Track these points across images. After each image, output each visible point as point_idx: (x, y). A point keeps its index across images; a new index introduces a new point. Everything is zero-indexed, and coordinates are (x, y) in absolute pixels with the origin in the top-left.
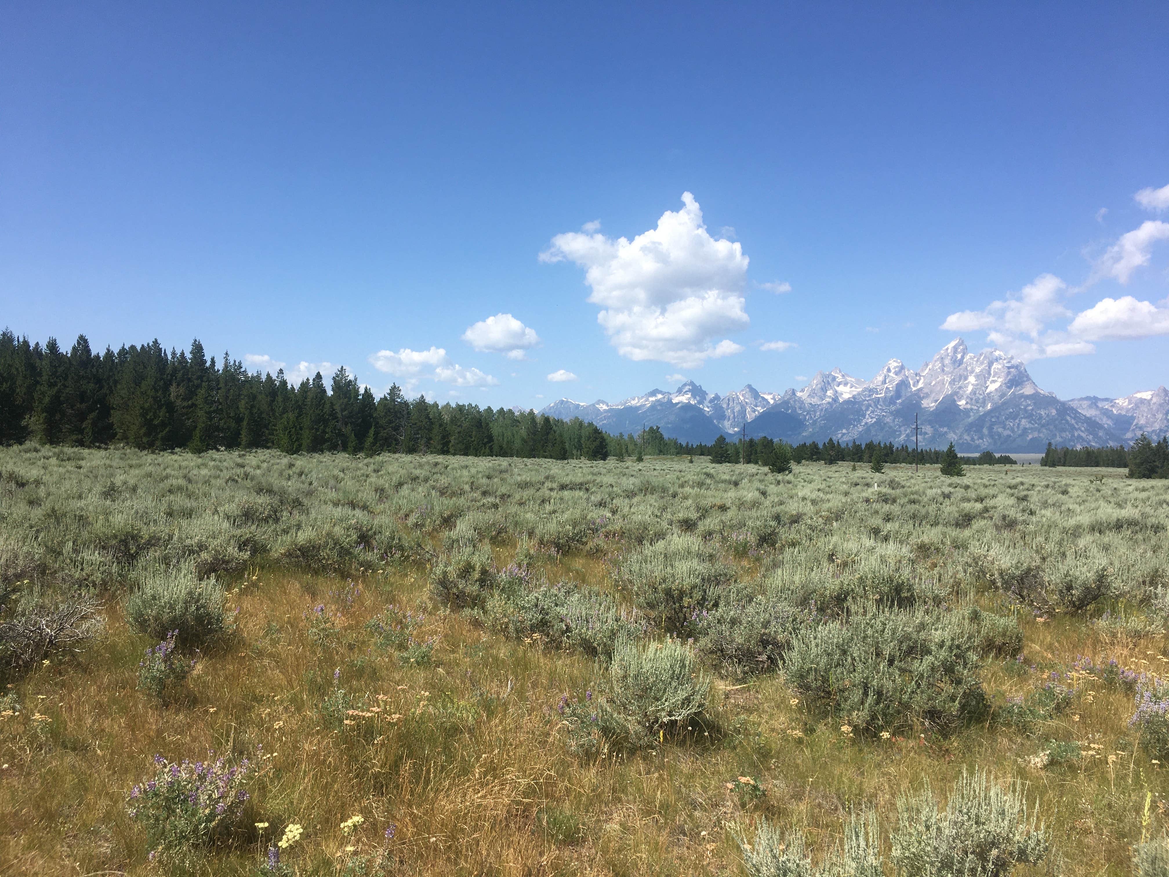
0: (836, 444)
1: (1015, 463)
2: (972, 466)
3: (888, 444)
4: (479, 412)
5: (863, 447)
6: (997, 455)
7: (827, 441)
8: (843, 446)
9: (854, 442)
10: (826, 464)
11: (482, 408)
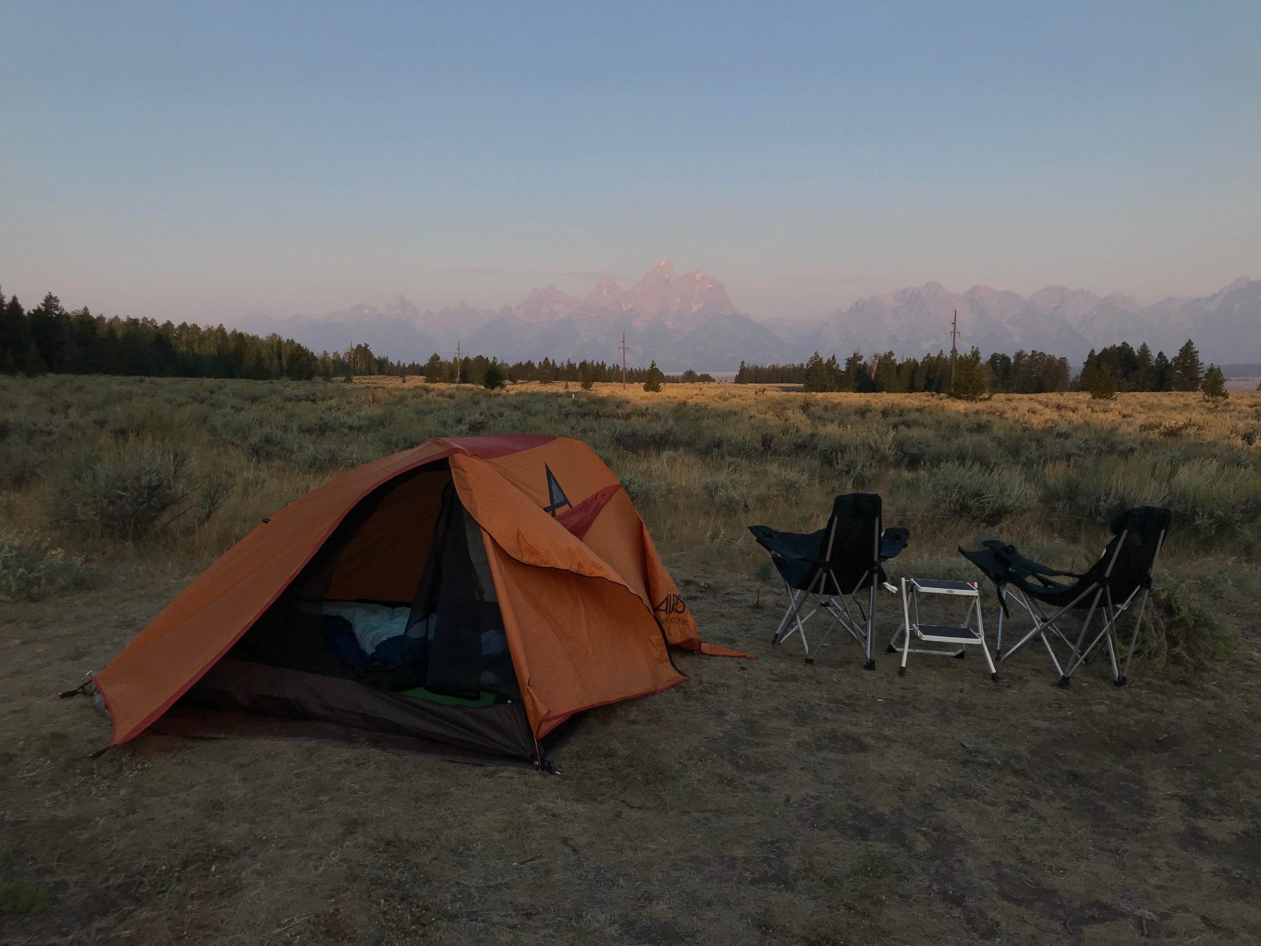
0: (551, 363)
1: (714, 381)
2: (675, 384)
3: (600, 363)
4: (156, 327)
5: (577, 366)
6: (698, 374)
7: (542, 360)
8: (558, 365)
9: (569, 362)
10: (541, 383)
11: (160, 322)
